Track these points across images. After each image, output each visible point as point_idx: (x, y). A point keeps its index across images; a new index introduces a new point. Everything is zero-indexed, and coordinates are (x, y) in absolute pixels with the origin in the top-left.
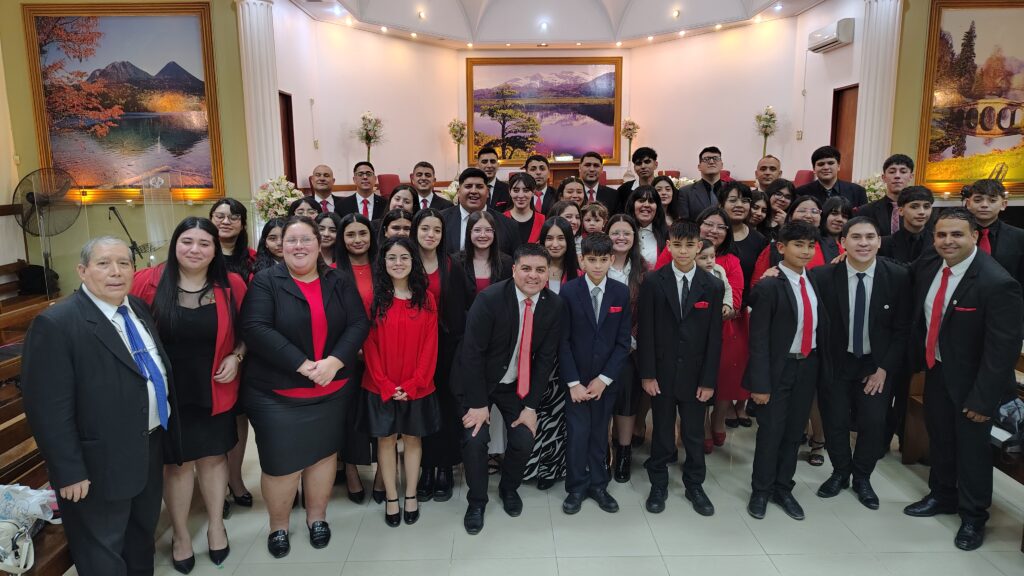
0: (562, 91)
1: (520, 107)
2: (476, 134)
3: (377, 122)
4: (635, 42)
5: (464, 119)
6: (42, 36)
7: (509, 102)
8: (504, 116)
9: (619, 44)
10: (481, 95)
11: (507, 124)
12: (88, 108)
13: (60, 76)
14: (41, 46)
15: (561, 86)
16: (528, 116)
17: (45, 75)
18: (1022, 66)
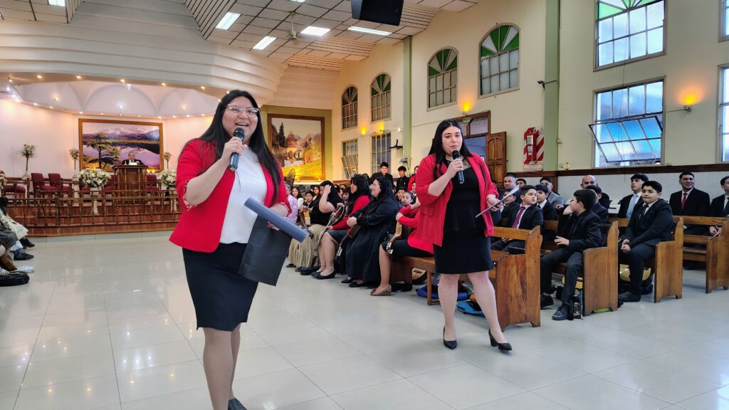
0: (131, 137)
1: (109, 143)
2: (85, 156)
4: (168, 117)
5: (77, 148)
7: (103, 141)
8: (100, 147)
9: (160, 118)
10: (87, 137)
11: (102, 151)
15: (131, 134)
16: (113, 148)
18: (299, 138)
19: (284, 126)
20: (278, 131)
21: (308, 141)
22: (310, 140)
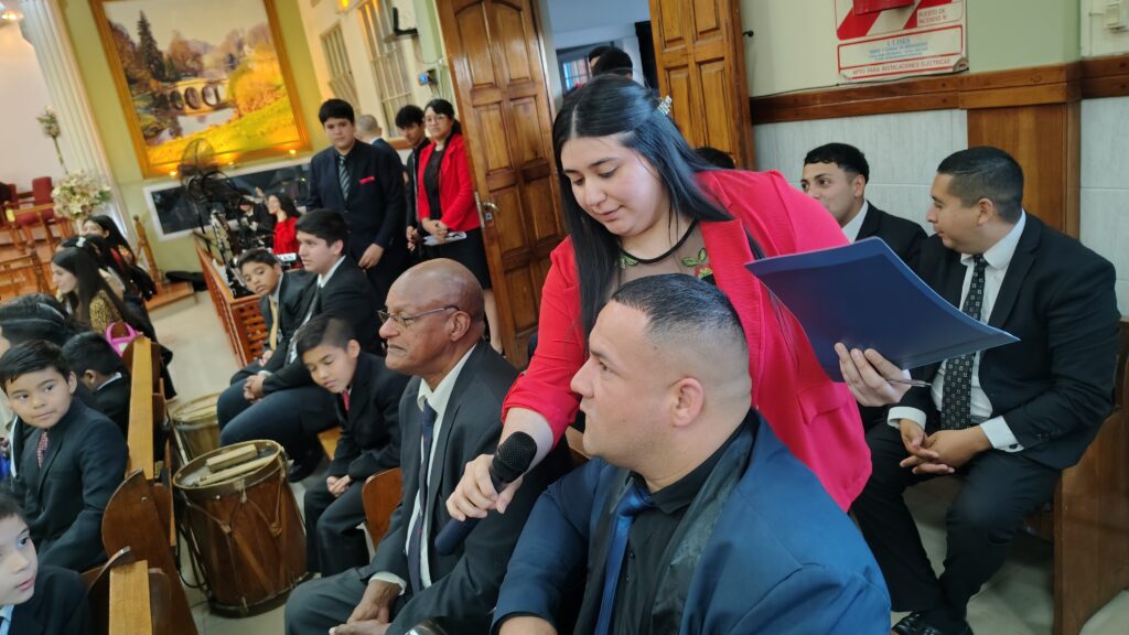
18: (206, 47)
19: (150, 20)
20: (136, 38)
22: (240, 46)
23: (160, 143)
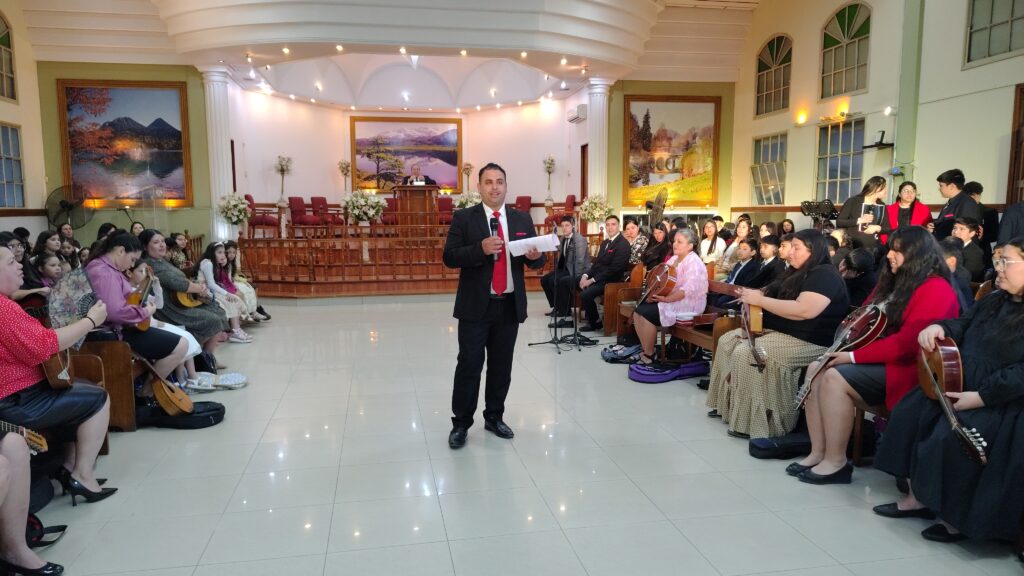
0: (419, 141)
1: (389, 152)
2: (358, 170)
3: (289, 159)
4: (469, 110)
5: (348, 159)
6: (70, 100)
7: (382, 148)
8: (378, 158)
9: (458, 110)
10: (361, 143)
11: (381, 164)
12: (99, 147)
13: (82, 125)
14: (68, 106)
15: (419, 138)
16: (396, 158)
17: (70, 124)
18: (676, 134)
19: (650, 115)
20: (641, 124)
21: (690, 139)
22: (694, 137)
23: (636, 187)
